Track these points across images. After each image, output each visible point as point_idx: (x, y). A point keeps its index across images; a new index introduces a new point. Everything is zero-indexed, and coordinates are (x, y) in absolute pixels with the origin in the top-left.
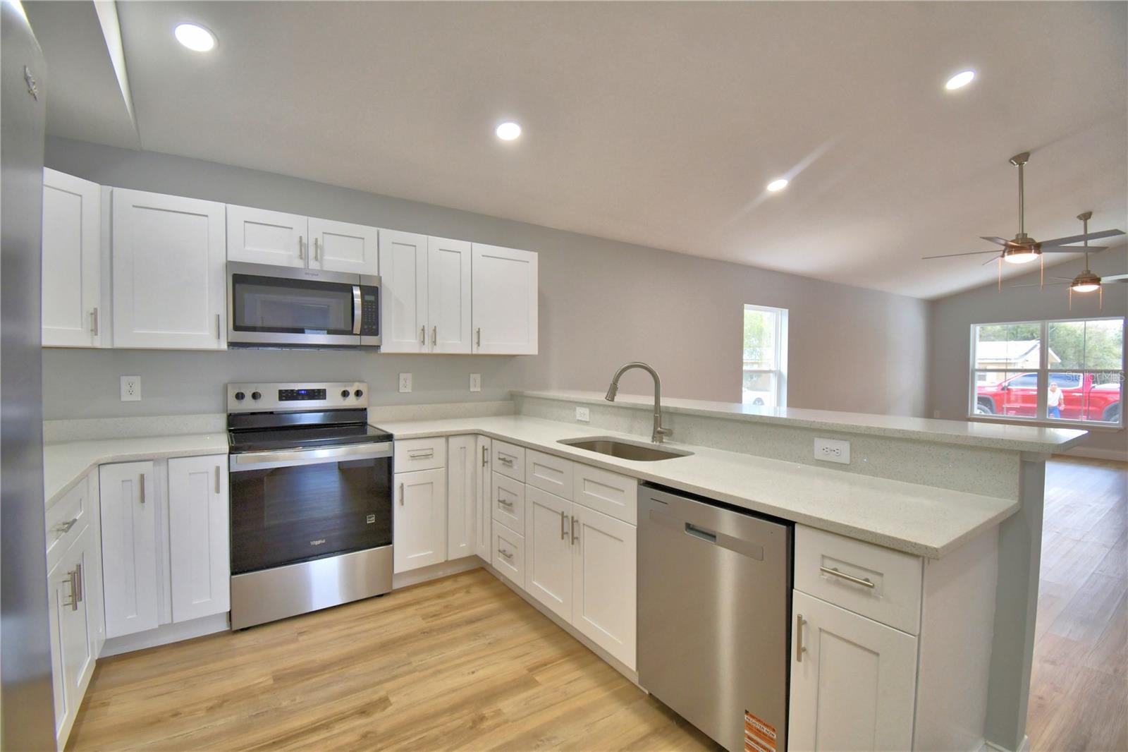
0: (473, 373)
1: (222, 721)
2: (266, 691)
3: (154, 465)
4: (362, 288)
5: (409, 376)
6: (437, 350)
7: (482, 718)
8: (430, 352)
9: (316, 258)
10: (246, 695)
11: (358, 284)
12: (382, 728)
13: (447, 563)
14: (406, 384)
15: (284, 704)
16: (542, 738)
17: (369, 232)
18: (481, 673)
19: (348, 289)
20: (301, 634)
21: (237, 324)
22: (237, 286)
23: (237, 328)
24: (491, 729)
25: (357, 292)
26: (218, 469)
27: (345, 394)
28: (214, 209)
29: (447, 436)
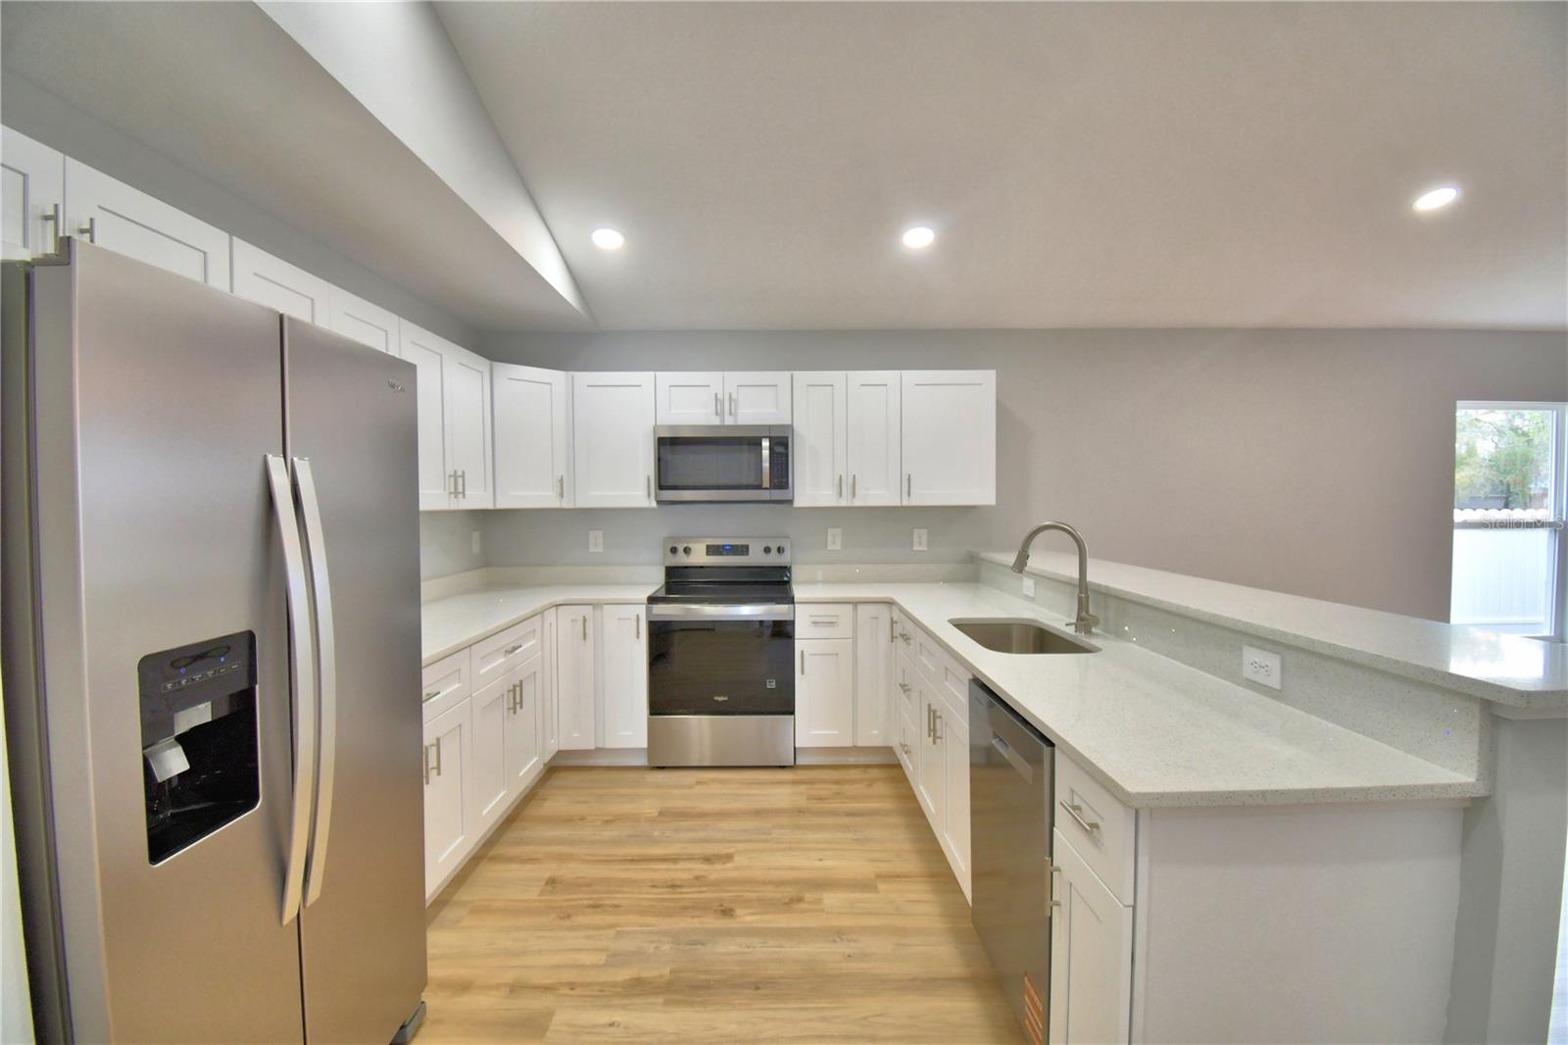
0: (917, 528)
1: (609, 833)
2: (652, 820)
3: (594, 608)
4: (771, 439)
5: (838, 531)
6: (858, 503)
7: (800, 900)
8: (849, 505)
9: (731, 414)
10: (634, 818)
11: (768, 435)
12: (713, 877)
13: (855, 749)
14: (835, 540)
15: (656, 834)
16: (844, 937)
17: (782, 377)
18: (828, 863)
19: (756, 443)
20: (698, 783)
21: (663, 483)
22: (662, 448)
23: (661, 487)
24: (803, 911)
25: (766, 444)
26: (638, 617)
27: (767, 550)
28: (644, 378)
29: (856, 603)
